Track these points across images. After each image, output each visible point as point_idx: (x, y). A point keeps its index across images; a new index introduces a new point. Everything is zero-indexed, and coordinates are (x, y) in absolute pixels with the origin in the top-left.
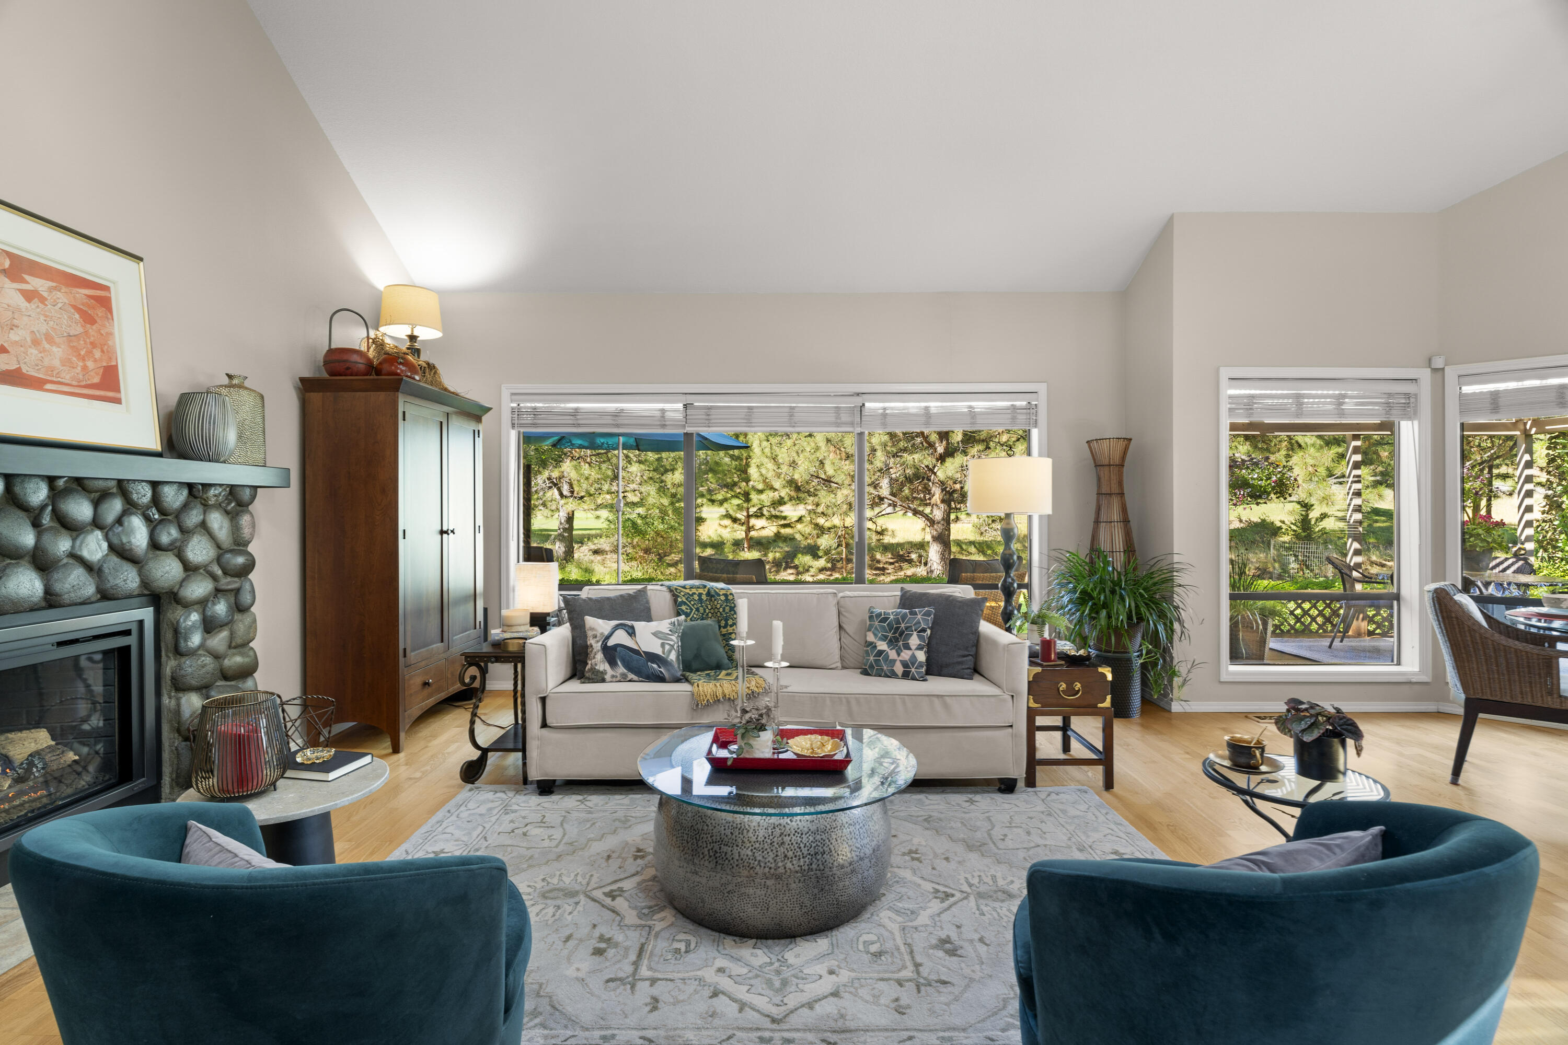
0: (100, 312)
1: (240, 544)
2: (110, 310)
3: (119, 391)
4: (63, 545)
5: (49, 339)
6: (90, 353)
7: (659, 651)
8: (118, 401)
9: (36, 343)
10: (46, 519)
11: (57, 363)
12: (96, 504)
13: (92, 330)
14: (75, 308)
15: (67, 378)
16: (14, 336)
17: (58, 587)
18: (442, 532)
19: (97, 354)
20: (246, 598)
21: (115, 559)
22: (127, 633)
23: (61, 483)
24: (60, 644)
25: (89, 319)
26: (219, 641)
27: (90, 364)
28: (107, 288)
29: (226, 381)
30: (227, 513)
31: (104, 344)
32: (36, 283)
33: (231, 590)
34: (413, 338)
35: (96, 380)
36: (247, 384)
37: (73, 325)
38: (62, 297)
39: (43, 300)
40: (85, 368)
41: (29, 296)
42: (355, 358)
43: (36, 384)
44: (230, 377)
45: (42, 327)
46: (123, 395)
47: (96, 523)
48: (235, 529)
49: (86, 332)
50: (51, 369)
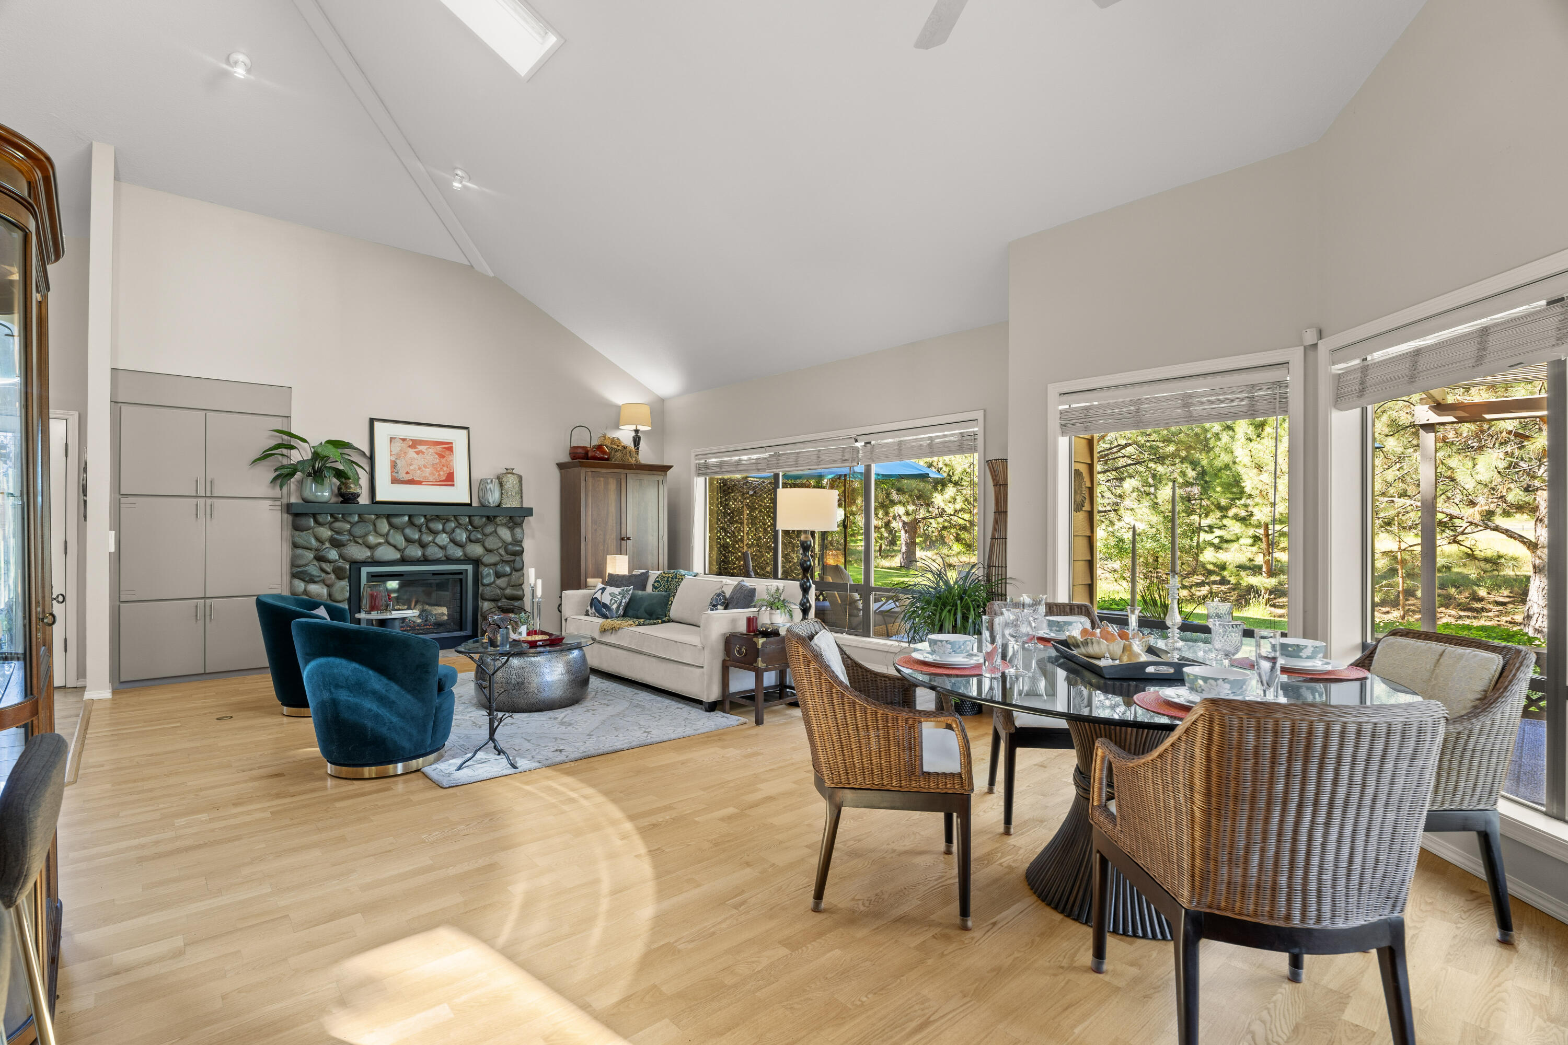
0: (448, 452)
1: (519, 542)
2: (452, 451)
3: (453, 481)
4: (428, 538)
5: (425, 466)
6: (442, 469)
7: (608, 603)
8: (453, 485)
9: (420, 469)
10: (424, 529)
11: (427, 474)
12: (444, 524)
13: (443, 460)
14: (436, 453)
15: (431, 479)
16: (412, 468)
17: (426, 553)
18: (623, 539)
19: (445, 469)
20: (517, 566)
21: (452, 544)
22: (461, 573)
23: (428, 517)
24: (434, 574)
25: (441, 456)
26: (502, 582)
27: (442, 473)
28: (452, 443)
29: (505, 471)
30: (509, 528)
31: (449, 465)
32: (421, 448)
33: (511, 561)
34: (637, 431)
35: (444, 478)
36: (514, 472)
37: (436, 459)
38: (431, 451)
39: (423, 453)
40: (439, 475)
41: (418, 453)
42: (580, 451)
43: (419, 483)
44: (507, 469)
45: (422, 463)
46: (455, 483)
47: (444, 531)
48: (513, 535)
49: (440, 462)
50: (425, 477)
